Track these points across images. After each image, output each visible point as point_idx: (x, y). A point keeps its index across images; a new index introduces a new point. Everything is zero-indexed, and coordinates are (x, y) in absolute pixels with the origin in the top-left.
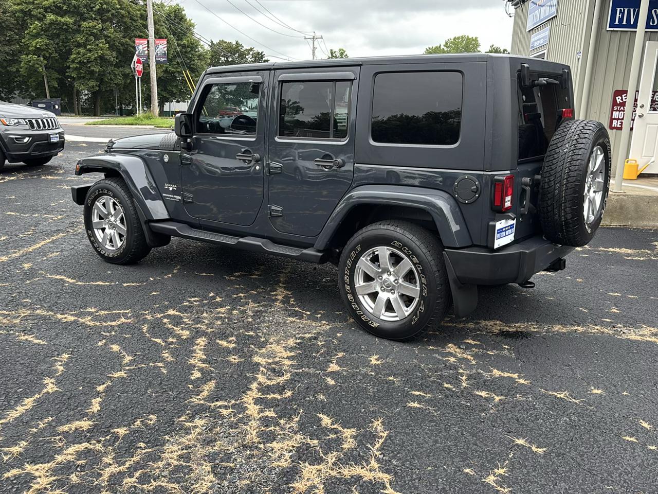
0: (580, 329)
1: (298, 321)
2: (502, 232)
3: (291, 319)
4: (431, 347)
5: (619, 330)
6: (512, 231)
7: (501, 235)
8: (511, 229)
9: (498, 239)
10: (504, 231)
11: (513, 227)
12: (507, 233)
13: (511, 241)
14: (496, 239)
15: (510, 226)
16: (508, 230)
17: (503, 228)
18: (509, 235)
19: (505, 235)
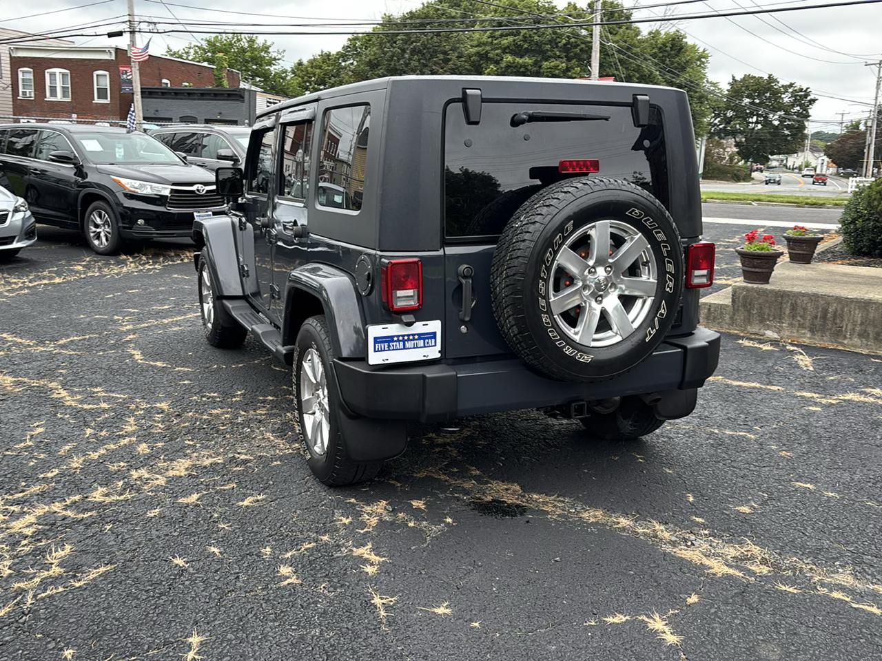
0: (624, 522)
1: (272, 438)
2: (393, 341)
3: (269, 435)
4: (353, 500)
5: (693, 537)
6: (428, 343)
7: (389, 346)
8: (424, 339)
9: (378, 351)
10: (398, 341)
11: (431, 338)
12: (409, 344)
13: (425, 358)
14: (375, 351)
15: (417, 334)
16: (411, 340)
17: (394, 336)
18: (417, 347)
19: (405, 348)
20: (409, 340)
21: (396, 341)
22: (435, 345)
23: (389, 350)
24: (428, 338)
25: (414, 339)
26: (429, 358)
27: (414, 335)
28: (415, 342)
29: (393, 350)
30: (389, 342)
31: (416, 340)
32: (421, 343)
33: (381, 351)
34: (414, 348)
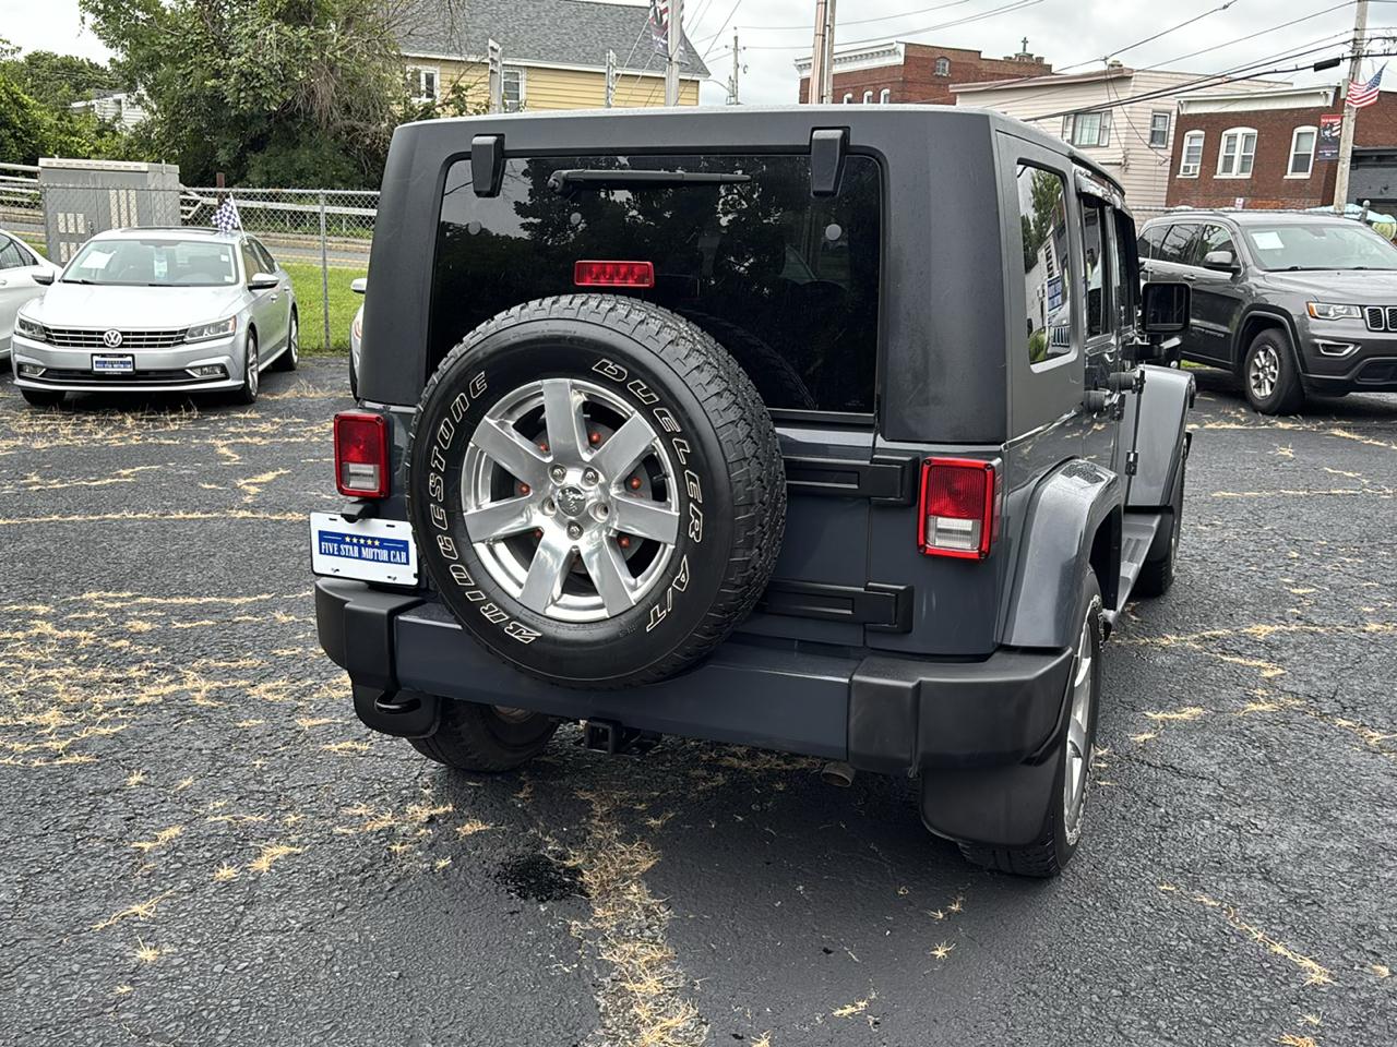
2: (345, 543)
6: (395, 557)
7: (339, 550)
8: (389, 549)
9: (325, 553)
10: (351, 543)
11: (400, 550)
12: (366, 552)
13: (390, 581)
14: (321, 553)
15: (379, 539)
16: (369, 546)
17: (346, 535)
18: (378, 561)
19: (360, 557)
20: (366, 545)
21: (347, 543)
22: (408, 563)
23: (339, 555)
24: (395, 549)
25: (373, 546)
26: (396, 582)
27: (373, 539)
28: (376, 550)
29: (345, 556)
30: (339, 543)
31: (376, 547)
32: (384, 554)
33: (329, 554)
34: (373, 560)
